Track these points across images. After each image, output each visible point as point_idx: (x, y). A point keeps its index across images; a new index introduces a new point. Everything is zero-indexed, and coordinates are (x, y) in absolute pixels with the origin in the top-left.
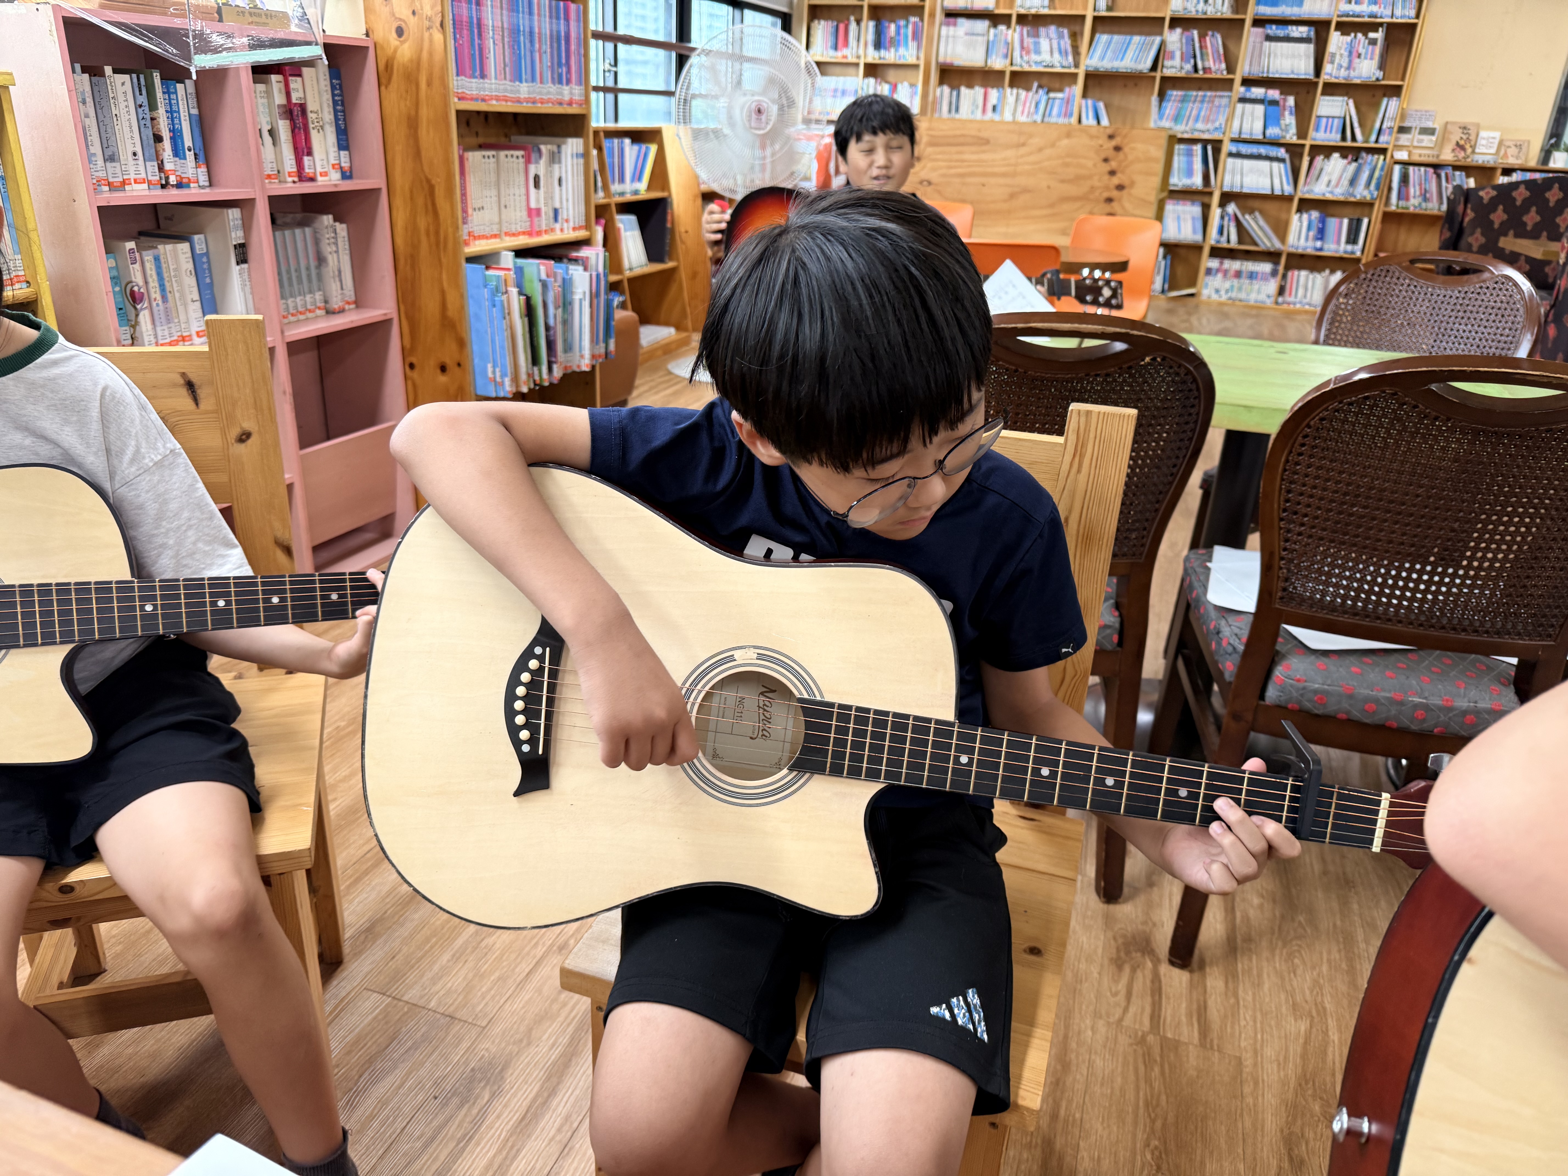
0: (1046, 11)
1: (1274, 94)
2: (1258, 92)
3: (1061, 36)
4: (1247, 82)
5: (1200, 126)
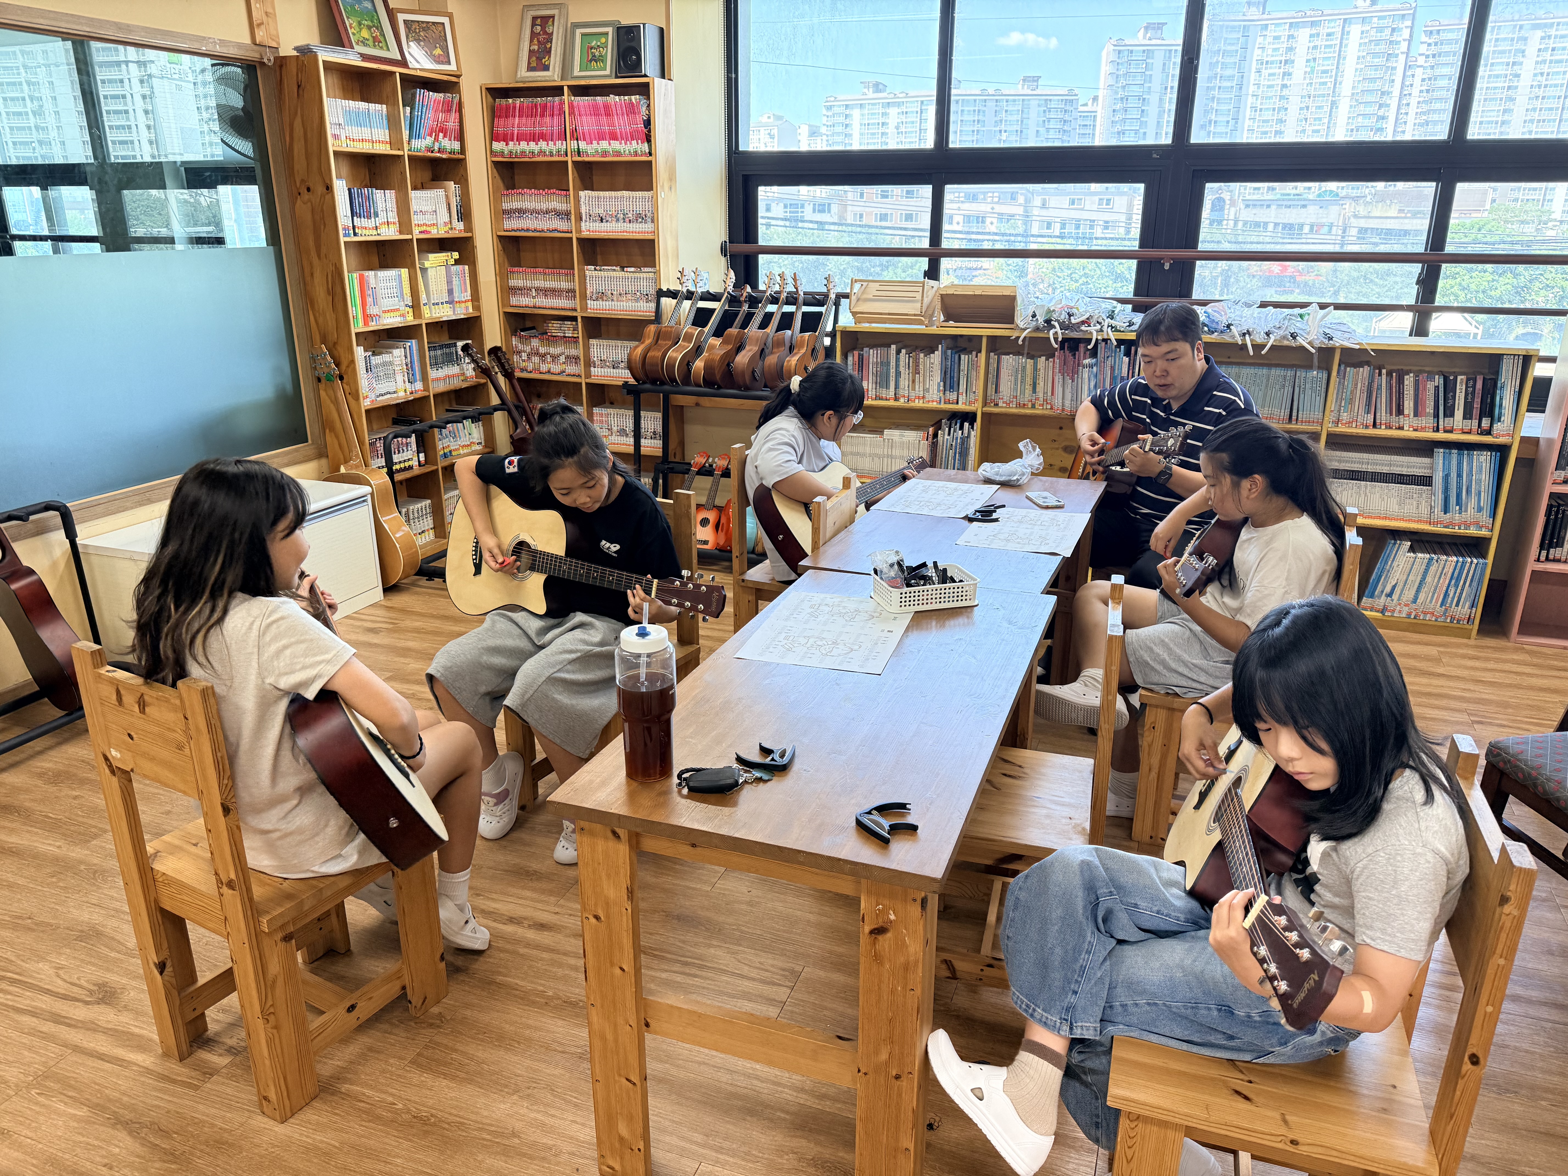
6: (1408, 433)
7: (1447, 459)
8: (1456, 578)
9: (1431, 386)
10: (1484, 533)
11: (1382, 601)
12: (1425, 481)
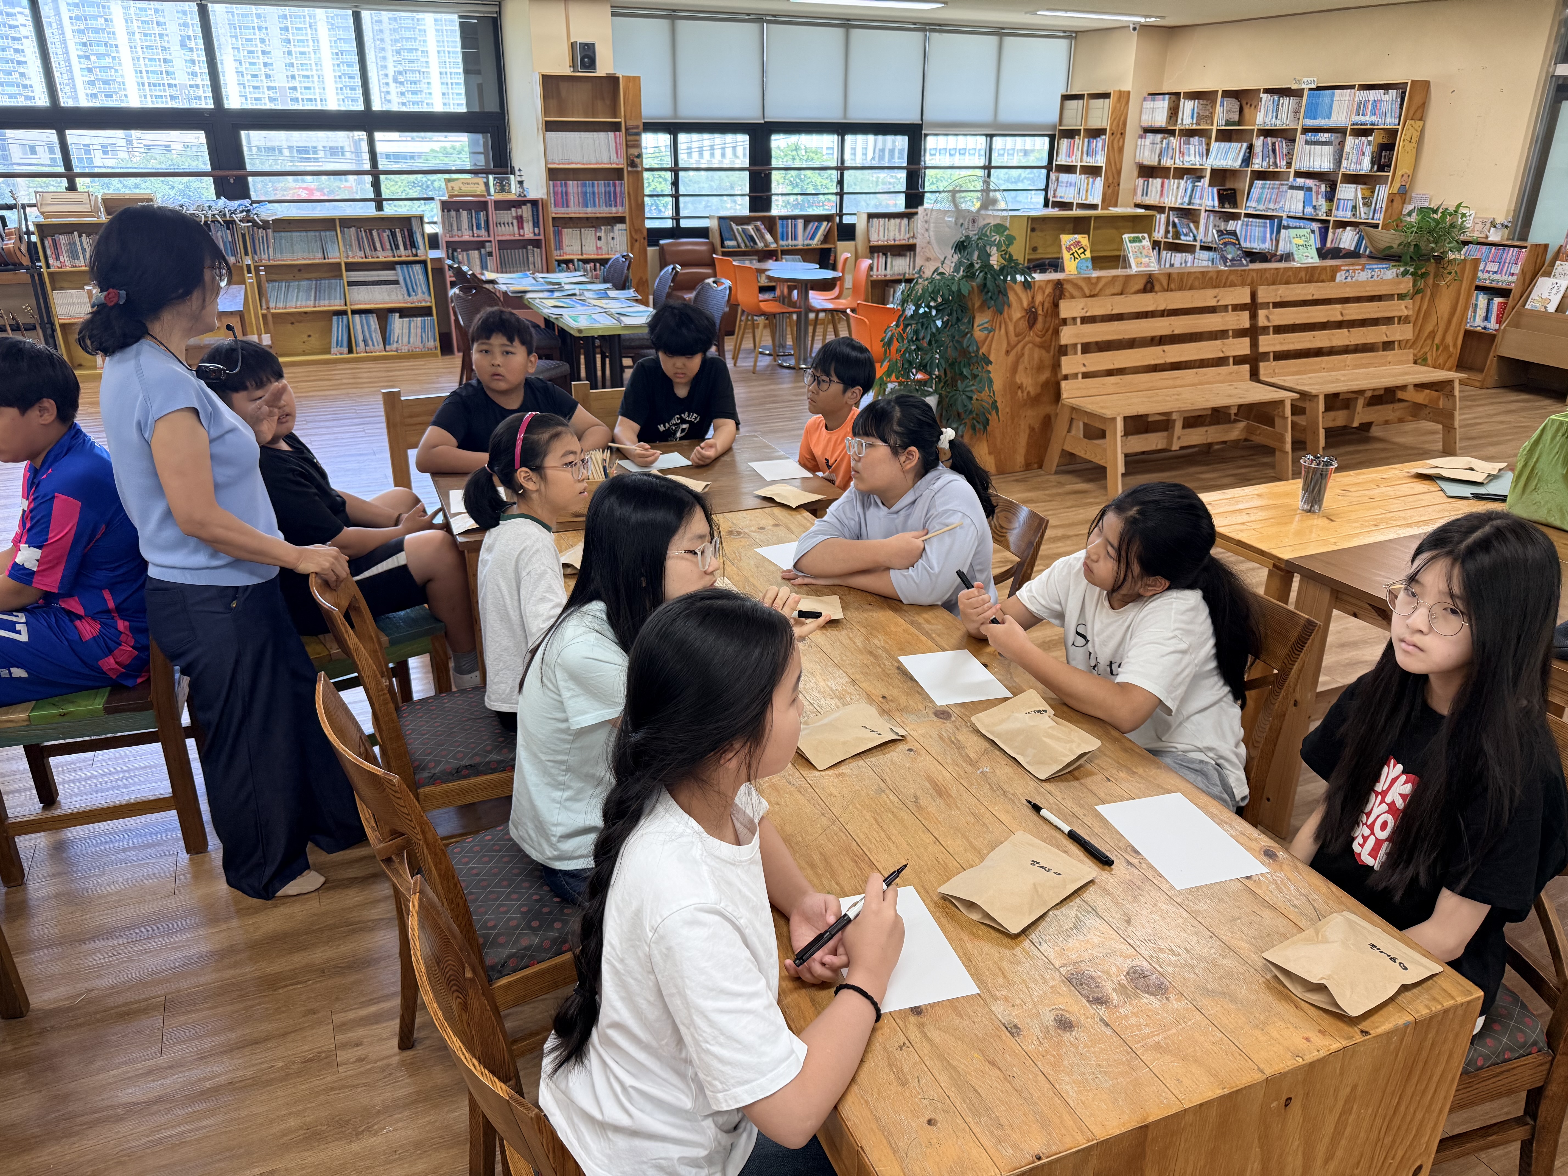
0: (1194, 127)
1: (1310, 183)
2: (1300, 181)
3: (1200, 144)
4: (1298, 174)
5: (1272, 206)
6: (382, 259)
7: (402, 270)
8: (423, 328)
9: (385, 235)
10: (428, 304)
11: (395, 346)
12: (396, 282)
